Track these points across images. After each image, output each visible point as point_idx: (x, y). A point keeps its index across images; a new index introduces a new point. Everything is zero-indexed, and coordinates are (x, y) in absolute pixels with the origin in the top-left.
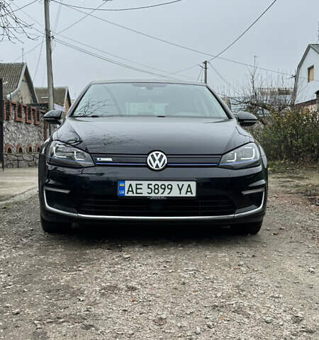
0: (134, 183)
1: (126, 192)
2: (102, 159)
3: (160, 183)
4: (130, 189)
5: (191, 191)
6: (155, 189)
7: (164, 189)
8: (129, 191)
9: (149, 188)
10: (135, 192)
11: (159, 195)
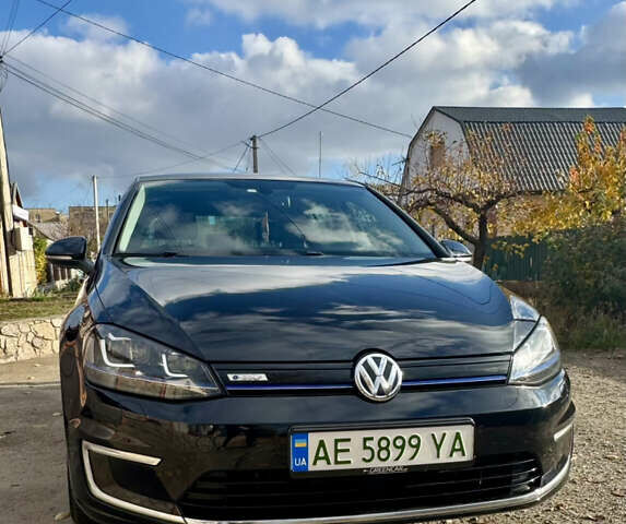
0: (329, 438)
1: (311, 460)
2: (241, 377)
3: (391, 434)
4: (322, 454)
5: (461, 449)
6: (381, 449)
7: (402, 447)
8: (317, 458)
9: (365, 447)
10: (332, 460)
11: (390, 463)
